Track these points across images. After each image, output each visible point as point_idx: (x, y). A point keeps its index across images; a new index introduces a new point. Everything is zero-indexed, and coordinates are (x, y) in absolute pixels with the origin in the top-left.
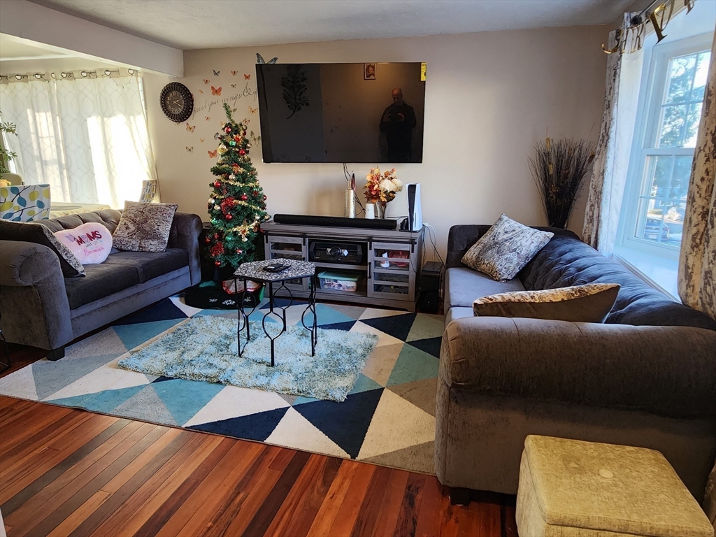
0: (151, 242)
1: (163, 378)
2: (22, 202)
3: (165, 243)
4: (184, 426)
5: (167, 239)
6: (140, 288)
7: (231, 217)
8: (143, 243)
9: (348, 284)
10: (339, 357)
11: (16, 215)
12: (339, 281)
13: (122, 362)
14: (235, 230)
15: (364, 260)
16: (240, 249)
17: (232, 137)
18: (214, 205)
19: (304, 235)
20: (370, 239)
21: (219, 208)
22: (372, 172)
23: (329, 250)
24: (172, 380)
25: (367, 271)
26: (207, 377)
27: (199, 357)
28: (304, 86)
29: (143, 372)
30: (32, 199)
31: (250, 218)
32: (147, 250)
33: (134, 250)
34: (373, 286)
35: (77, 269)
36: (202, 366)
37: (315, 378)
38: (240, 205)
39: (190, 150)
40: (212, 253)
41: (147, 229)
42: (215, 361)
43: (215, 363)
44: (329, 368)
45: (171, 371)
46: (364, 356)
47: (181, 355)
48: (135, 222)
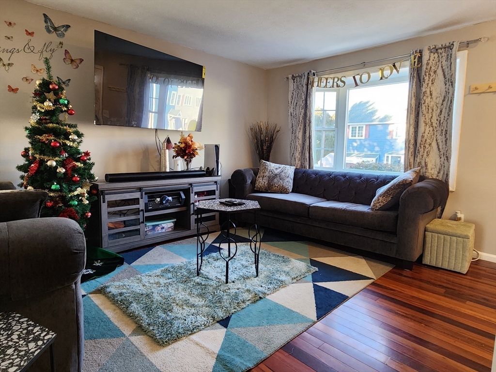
7: (78, 179)
9: (168, 225)
12: (162, 225)
20: (192, 185)
21: (63, 170)
34: (194, 221)
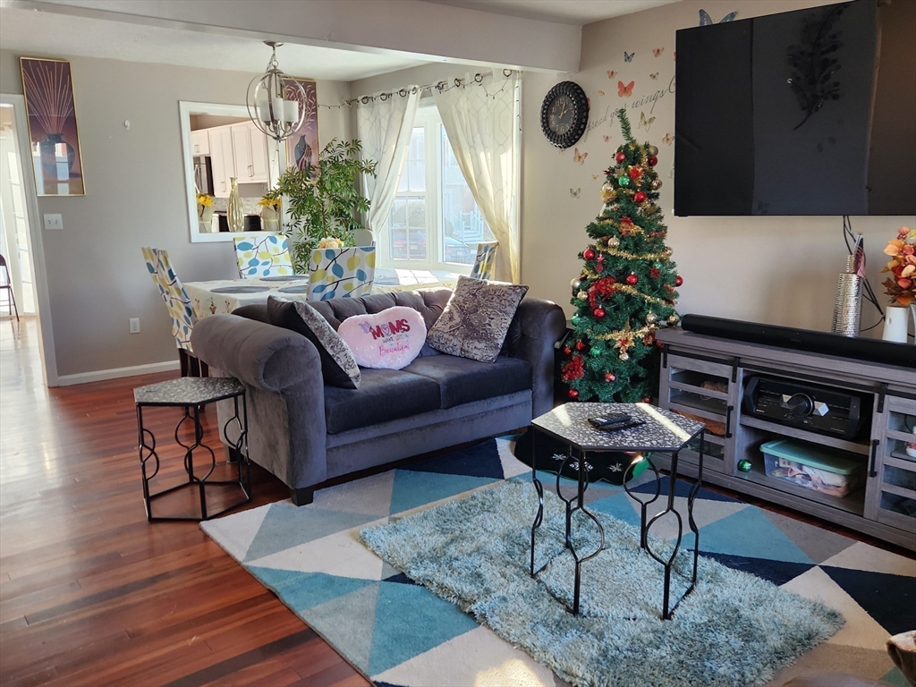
0: (476, 344)
1: (402, 578)
2: (338, 271)
3: (496, 348)
4: (374, 678)
5: (501, 342)
6: (441, 416)
7: (602, 314)
8: (466, 345)
9: (826, 478)
10: (721, 638)
11: (329, 289)
12: (806, 468)
13: (365, 533)
14: (609, 337)
15: (862, 432)
16: (613, 372)
17: (626, 168)
18: (578, 290)
19: (735, 362)
20: (883, 388)
21: (585, 296)
22: (902, 236)
23: (786, 398)
24: (411, 586)
25: (868, 456)
26: (460, 598)
27: (470, 555)
28: (834, 61)
29: (381, 558)
30: (351, 267)
31: (637, 319)
32: (471, 357)
33: (454, 353)
34: (878, 496)
35: (347, 371)
36: (464, 574)
37: (638, 671)
38: (622, 293)
39: (575, 194)
40: (565, 373)
41: (475, 322)
42: (488, 571)
43: (487, 576)
44: (682, 657)
45: (417, 568)
46: (779, 654)
47: (448, 544)
48: (462, 310)
